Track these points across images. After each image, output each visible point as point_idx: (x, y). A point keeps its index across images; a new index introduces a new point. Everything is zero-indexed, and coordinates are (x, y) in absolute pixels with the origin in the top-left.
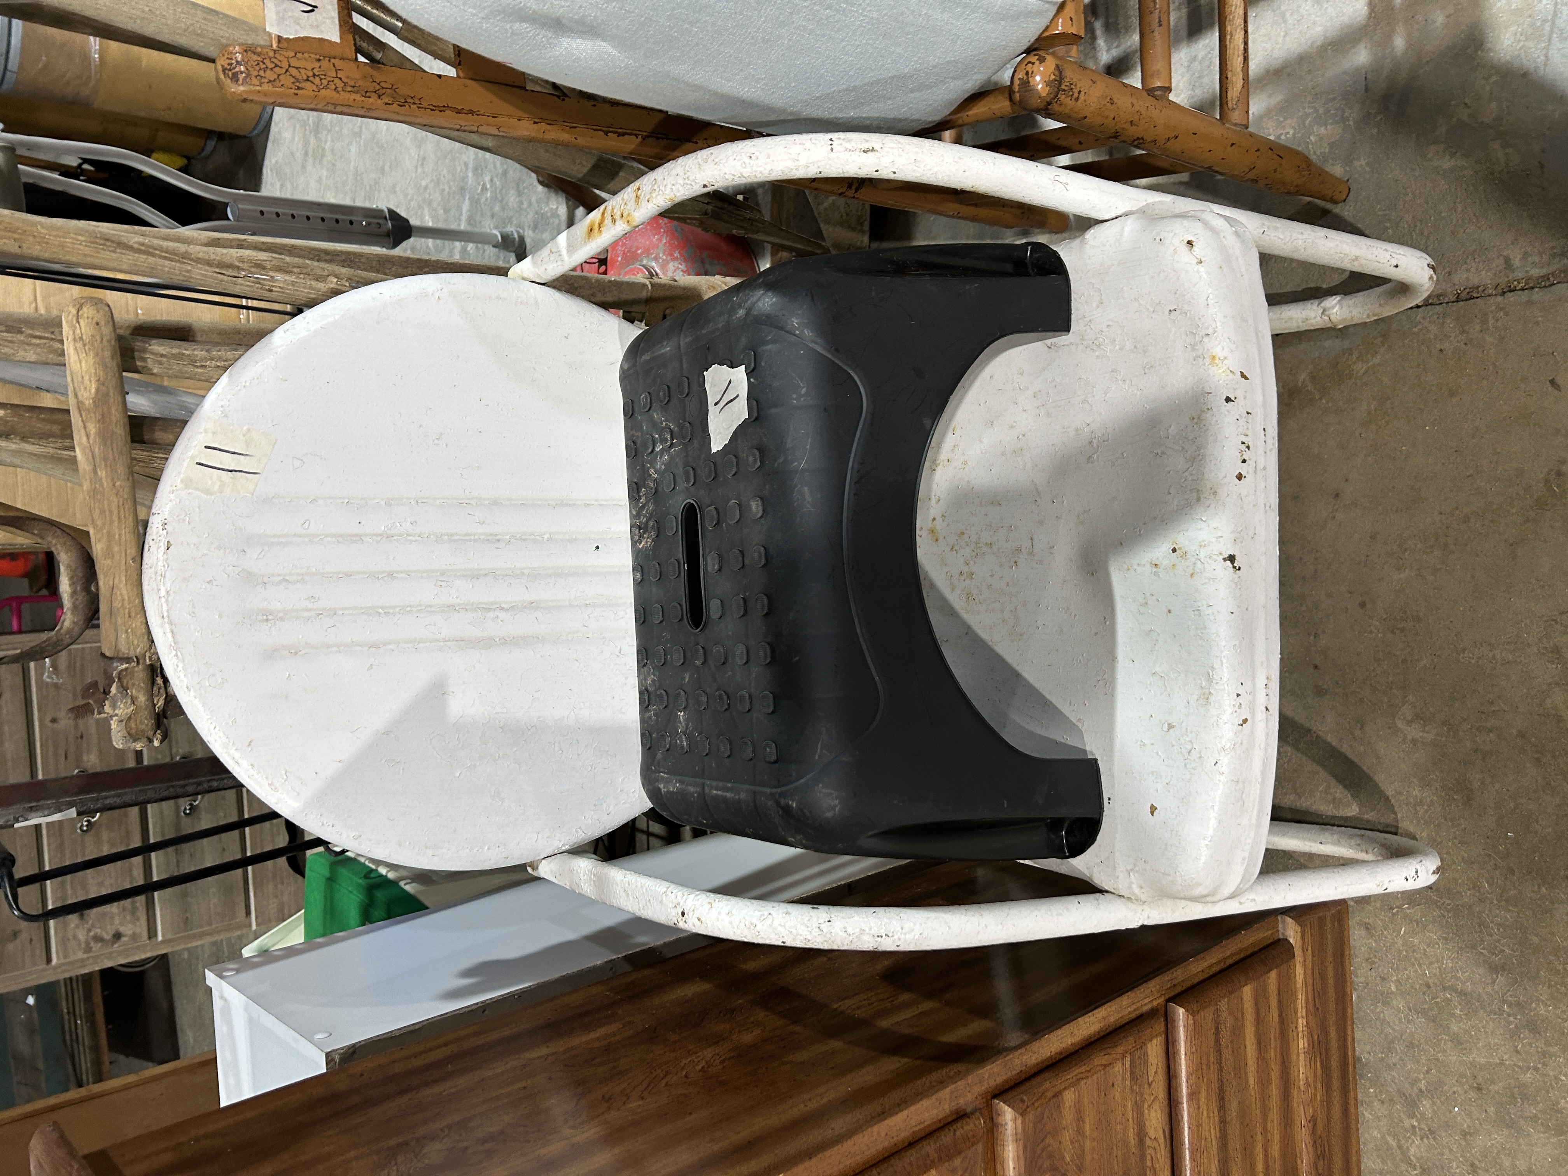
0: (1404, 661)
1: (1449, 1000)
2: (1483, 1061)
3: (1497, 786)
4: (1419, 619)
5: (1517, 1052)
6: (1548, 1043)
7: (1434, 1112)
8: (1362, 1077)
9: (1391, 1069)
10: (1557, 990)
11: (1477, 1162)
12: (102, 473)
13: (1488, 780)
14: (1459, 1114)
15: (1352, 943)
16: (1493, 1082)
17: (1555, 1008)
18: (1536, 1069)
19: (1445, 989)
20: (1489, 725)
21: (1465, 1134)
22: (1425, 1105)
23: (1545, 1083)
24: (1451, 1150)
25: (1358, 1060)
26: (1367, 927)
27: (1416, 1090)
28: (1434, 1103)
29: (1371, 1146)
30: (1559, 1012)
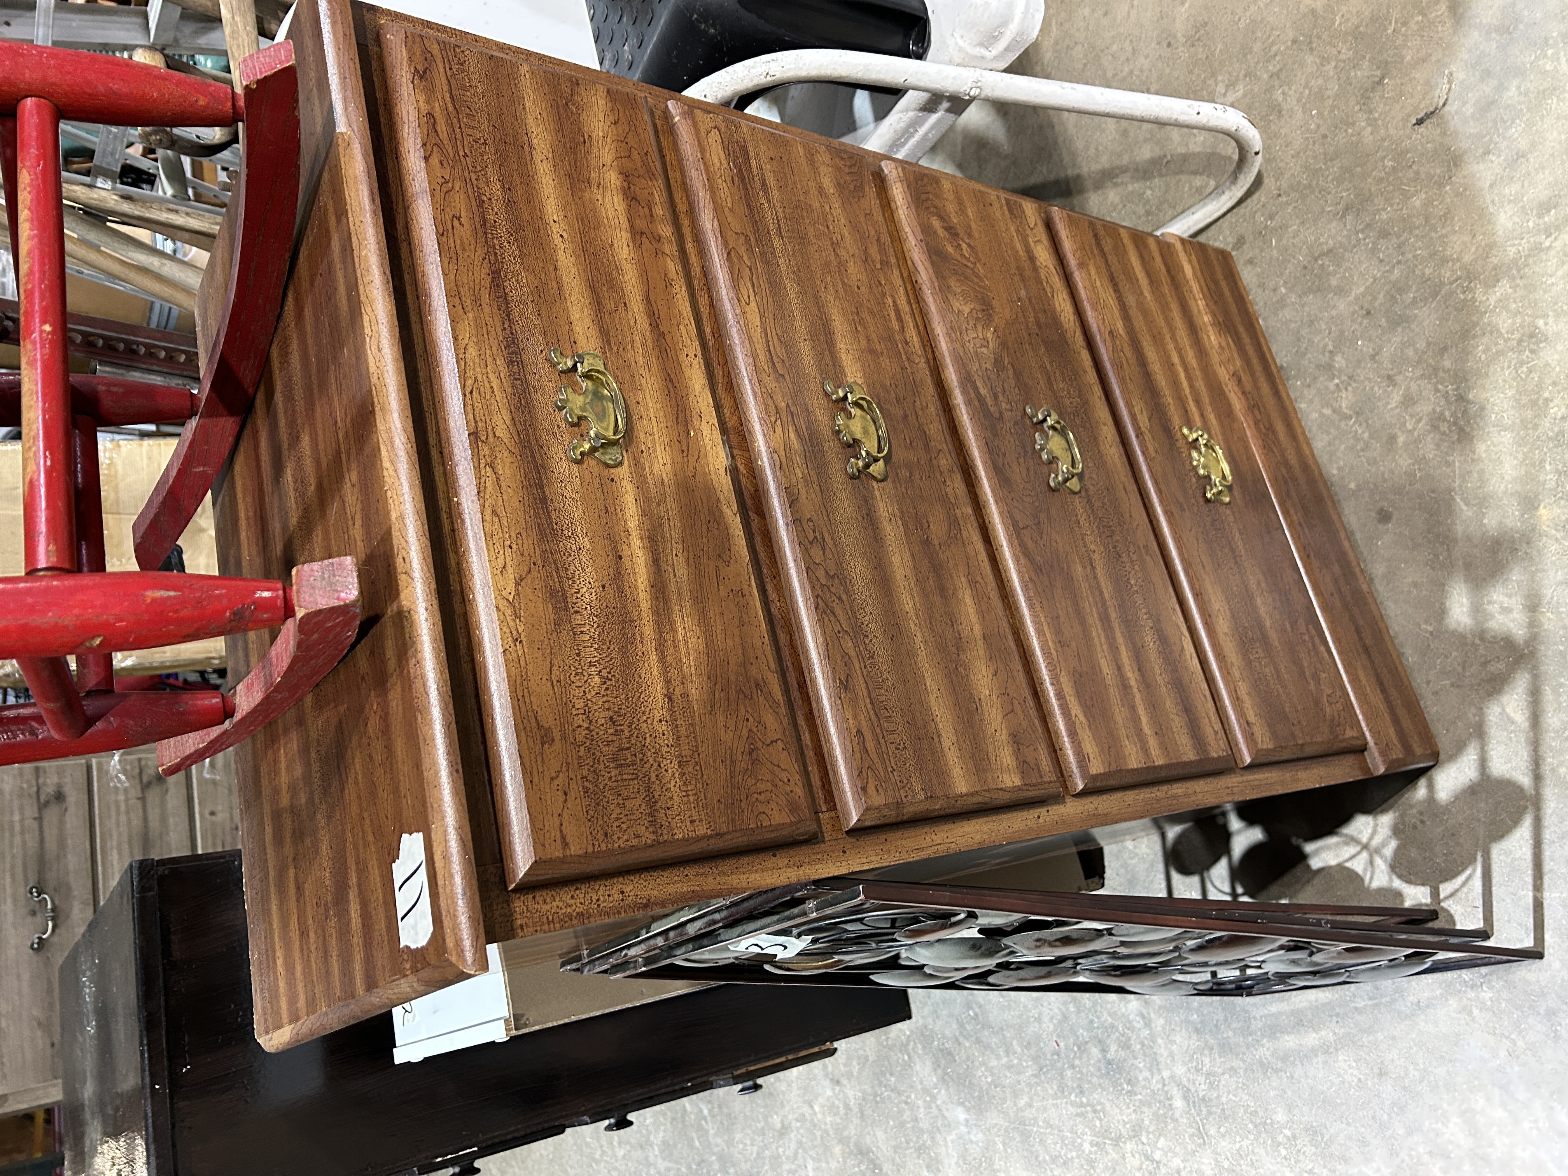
0: (1207, 58)
1: (1322, 265)
2: (1362, 289)
3: (1293, 88)
4: (1206, 24)
5: (1381, 261)
6: (1398, 236)
7: (1346, 360)
8: (1288, 379)
9: (1305, 354)
10: (1388, 192)
11: (1390, 372)
12: (237, 18)
13: (1286, 88)
14: (1363, 345)
15: (1245, 282)
16: (1375, 299)
17: (1392, 205)
18: (1399, 262)
19: (1316, 260)
20: (1272, 53)
21: (1373, 357)
22: (1339, 361)
23: (1409, 267)
24: (1370, 380)
25: (1280, 369)
26: (1250, 262)
27: (1327, 354)
28: (1343, 353)
29: (1314, 429)
30: (1395, 207)
